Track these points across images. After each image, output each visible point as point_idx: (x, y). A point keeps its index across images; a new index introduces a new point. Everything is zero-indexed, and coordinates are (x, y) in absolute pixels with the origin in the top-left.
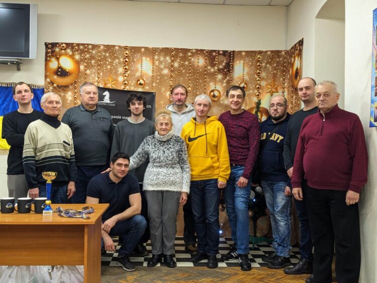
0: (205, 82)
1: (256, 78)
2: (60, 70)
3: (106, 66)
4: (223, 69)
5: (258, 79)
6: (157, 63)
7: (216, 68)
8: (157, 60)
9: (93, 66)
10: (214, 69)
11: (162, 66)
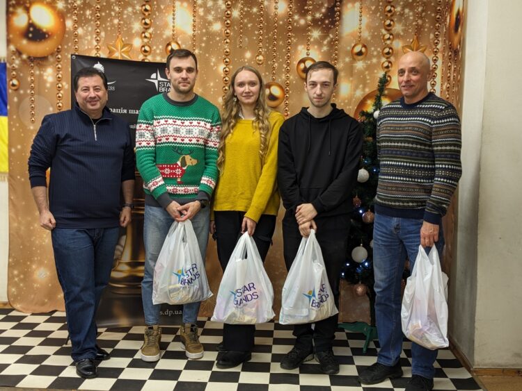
0: (289, 44)
1: (384, 36)
2: (31, 29)
3: (111, 20)
4: (322, 20)
5: (387, 36)
6: (201, 11)
7: (309, 18)
8: (201, 6)
9: (88, 21)
10: (306, 20)
11: (210, 18)
